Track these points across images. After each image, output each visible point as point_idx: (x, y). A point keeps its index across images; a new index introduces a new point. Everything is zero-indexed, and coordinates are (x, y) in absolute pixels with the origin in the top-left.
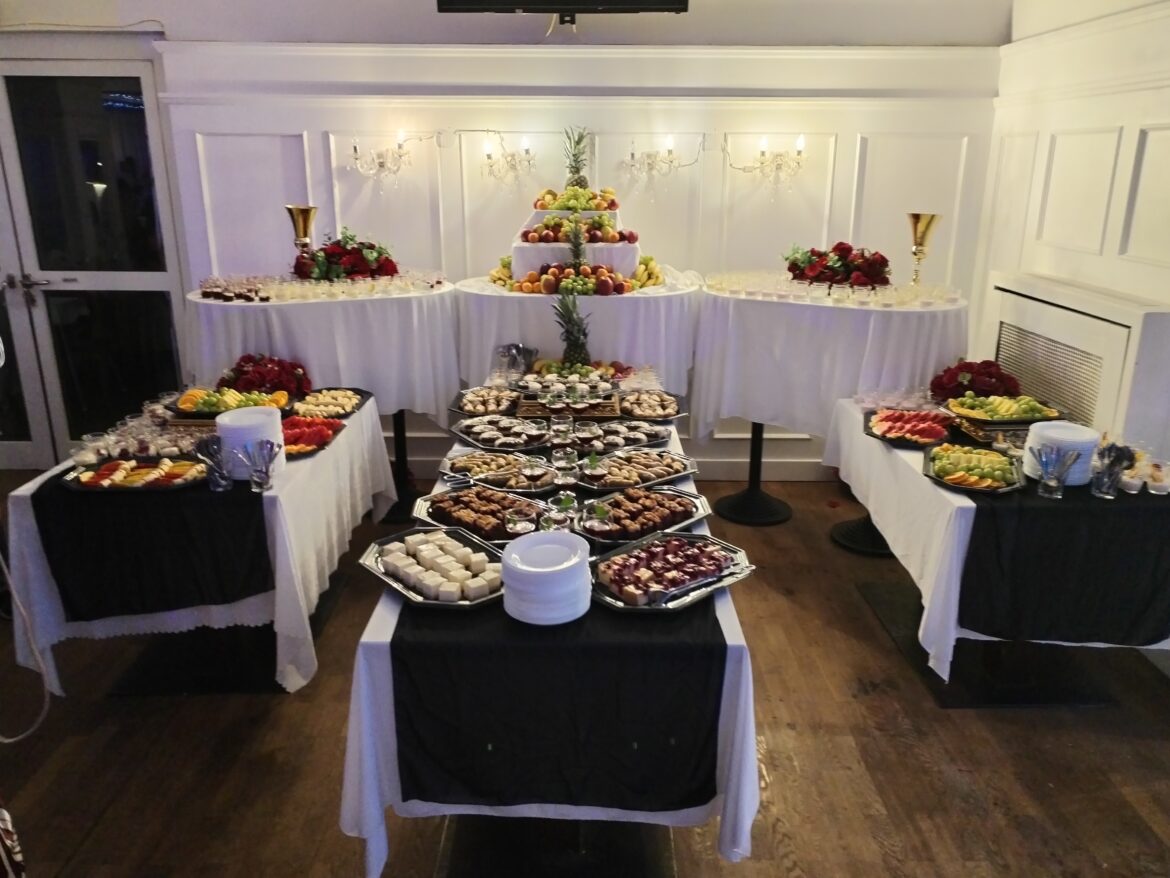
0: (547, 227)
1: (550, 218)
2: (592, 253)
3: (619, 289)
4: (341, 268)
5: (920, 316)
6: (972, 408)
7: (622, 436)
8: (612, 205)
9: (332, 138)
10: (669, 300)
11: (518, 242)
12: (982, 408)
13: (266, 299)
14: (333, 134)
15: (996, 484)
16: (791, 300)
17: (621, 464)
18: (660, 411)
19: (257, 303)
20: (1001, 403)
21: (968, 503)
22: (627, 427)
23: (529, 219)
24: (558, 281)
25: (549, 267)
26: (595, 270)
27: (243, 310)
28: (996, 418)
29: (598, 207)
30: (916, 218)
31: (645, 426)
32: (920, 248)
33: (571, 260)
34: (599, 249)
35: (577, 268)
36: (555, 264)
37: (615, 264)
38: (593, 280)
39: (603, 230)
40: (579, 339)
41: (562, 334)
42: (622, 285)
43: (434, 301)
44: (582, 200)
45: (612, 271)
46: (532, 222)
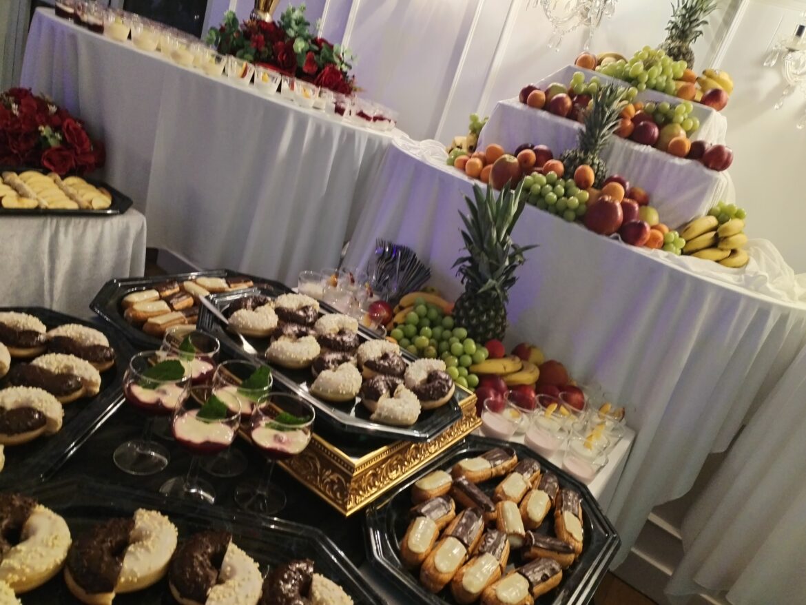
0: (571, 92)
3: (632, 232)
8: (713, 98)
11: (514, 102)
24: (525, 171)
25: (531, 148)
26: (601, 183)
29: (681, 94)
33: (572, 150)
34: (638, 153)
35: (571, 164)
36: (542, 147)
37: (659, 194)
38: (586, 195)
39: (667, 129)
40: (485, 281)
41: (463, 260)
42: (641, 227)
43: (329, 133)
44: (656, 70)
45: (644, 202)
46: (553, 79)
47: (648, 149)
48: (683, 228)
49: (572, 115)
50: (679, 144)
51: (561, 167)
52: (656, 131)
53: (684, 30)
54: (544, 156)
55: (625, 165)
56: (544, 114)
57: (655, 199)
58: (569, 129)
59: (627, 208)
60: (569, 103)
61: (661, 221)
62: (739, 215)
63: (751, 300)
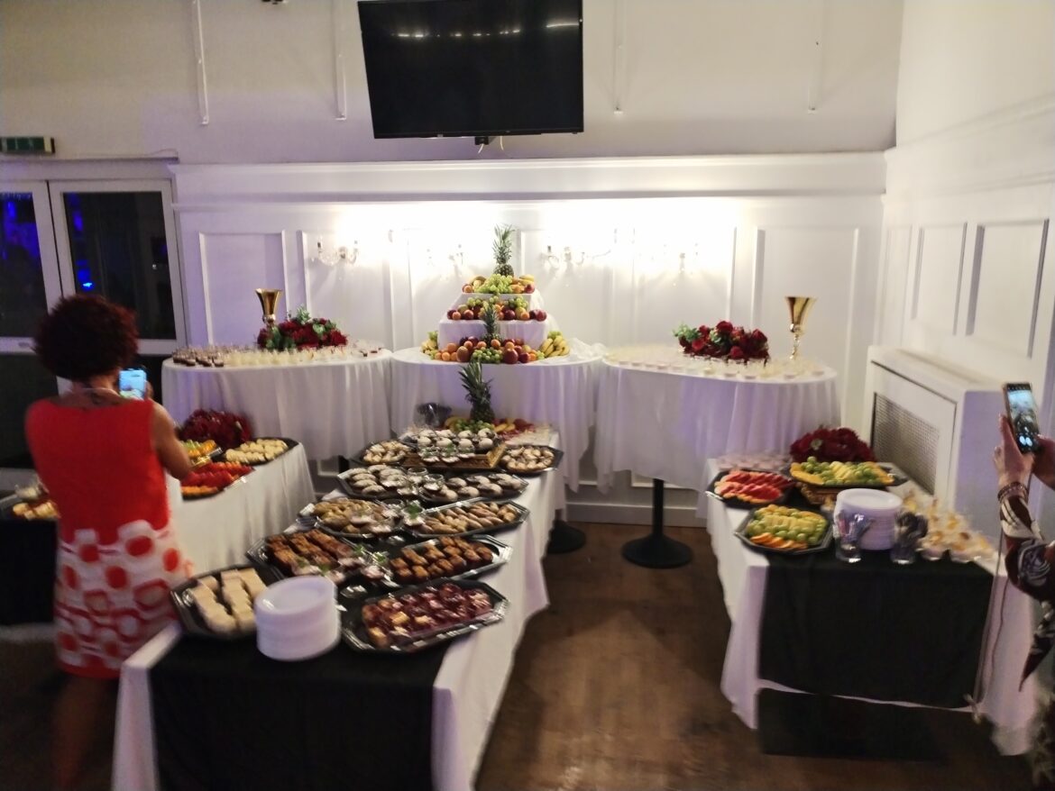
0: (470, 308)
1: (472, 300)
2: (505, 328)
3: (523, 359)
4: (293, 340)
5: (781, 388)
6: (811, 472)
7: (479, 486)
8: (529, 289)
9: (305, 236)
10: (567, 369)
11: (445, 319)
12: (820, 472)
13: (221, 365)
14: (306, 232)
15: (797, 546)
16: (670, 372)
17: (459, 513)
18: (532, 465)
19: (213, 368)
20: (839, 468)
21: (762, 562)
22: (490, 479)
23: (456, 301)
24: (471, 350)
25: (467, 339)
26: (504, 343)
27: (199, 375)
28: (829, 482)
29: (515, 291)
30: (792, 301)
31: (507, 478)
32: (797, 326)
33: (485, 334)
34: (511, 325)
35: (488, 341)
36: (471, 338)
37: (526, 338)
38: (501, 352)
39: (517, 309)
40: (481, 400)
41: (467, 396)
42: (526, 355)
43: (366, 367)
44: (501, 285)
45: (522, 344)
46: (458, 303)
47: (513, 322)
48: (541, 348)
49: (476, 318)
50: (525, 316)
51: (484, 343)
52: (513, 313)
53: (502, 259)
54: (475, 341)
55: (508, 331)
56: (464, 322)
57: (525, 341)
58: (479, 325)
59: (517, 350)
60: (472, 313)
61: (533, 349)
62: (559, 334)
63: (575, 365)
